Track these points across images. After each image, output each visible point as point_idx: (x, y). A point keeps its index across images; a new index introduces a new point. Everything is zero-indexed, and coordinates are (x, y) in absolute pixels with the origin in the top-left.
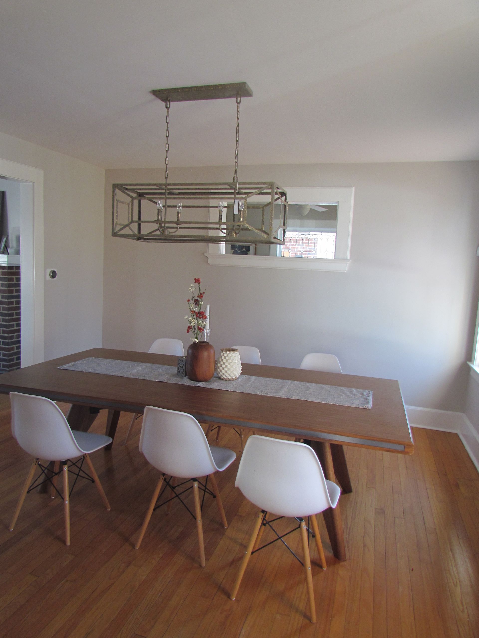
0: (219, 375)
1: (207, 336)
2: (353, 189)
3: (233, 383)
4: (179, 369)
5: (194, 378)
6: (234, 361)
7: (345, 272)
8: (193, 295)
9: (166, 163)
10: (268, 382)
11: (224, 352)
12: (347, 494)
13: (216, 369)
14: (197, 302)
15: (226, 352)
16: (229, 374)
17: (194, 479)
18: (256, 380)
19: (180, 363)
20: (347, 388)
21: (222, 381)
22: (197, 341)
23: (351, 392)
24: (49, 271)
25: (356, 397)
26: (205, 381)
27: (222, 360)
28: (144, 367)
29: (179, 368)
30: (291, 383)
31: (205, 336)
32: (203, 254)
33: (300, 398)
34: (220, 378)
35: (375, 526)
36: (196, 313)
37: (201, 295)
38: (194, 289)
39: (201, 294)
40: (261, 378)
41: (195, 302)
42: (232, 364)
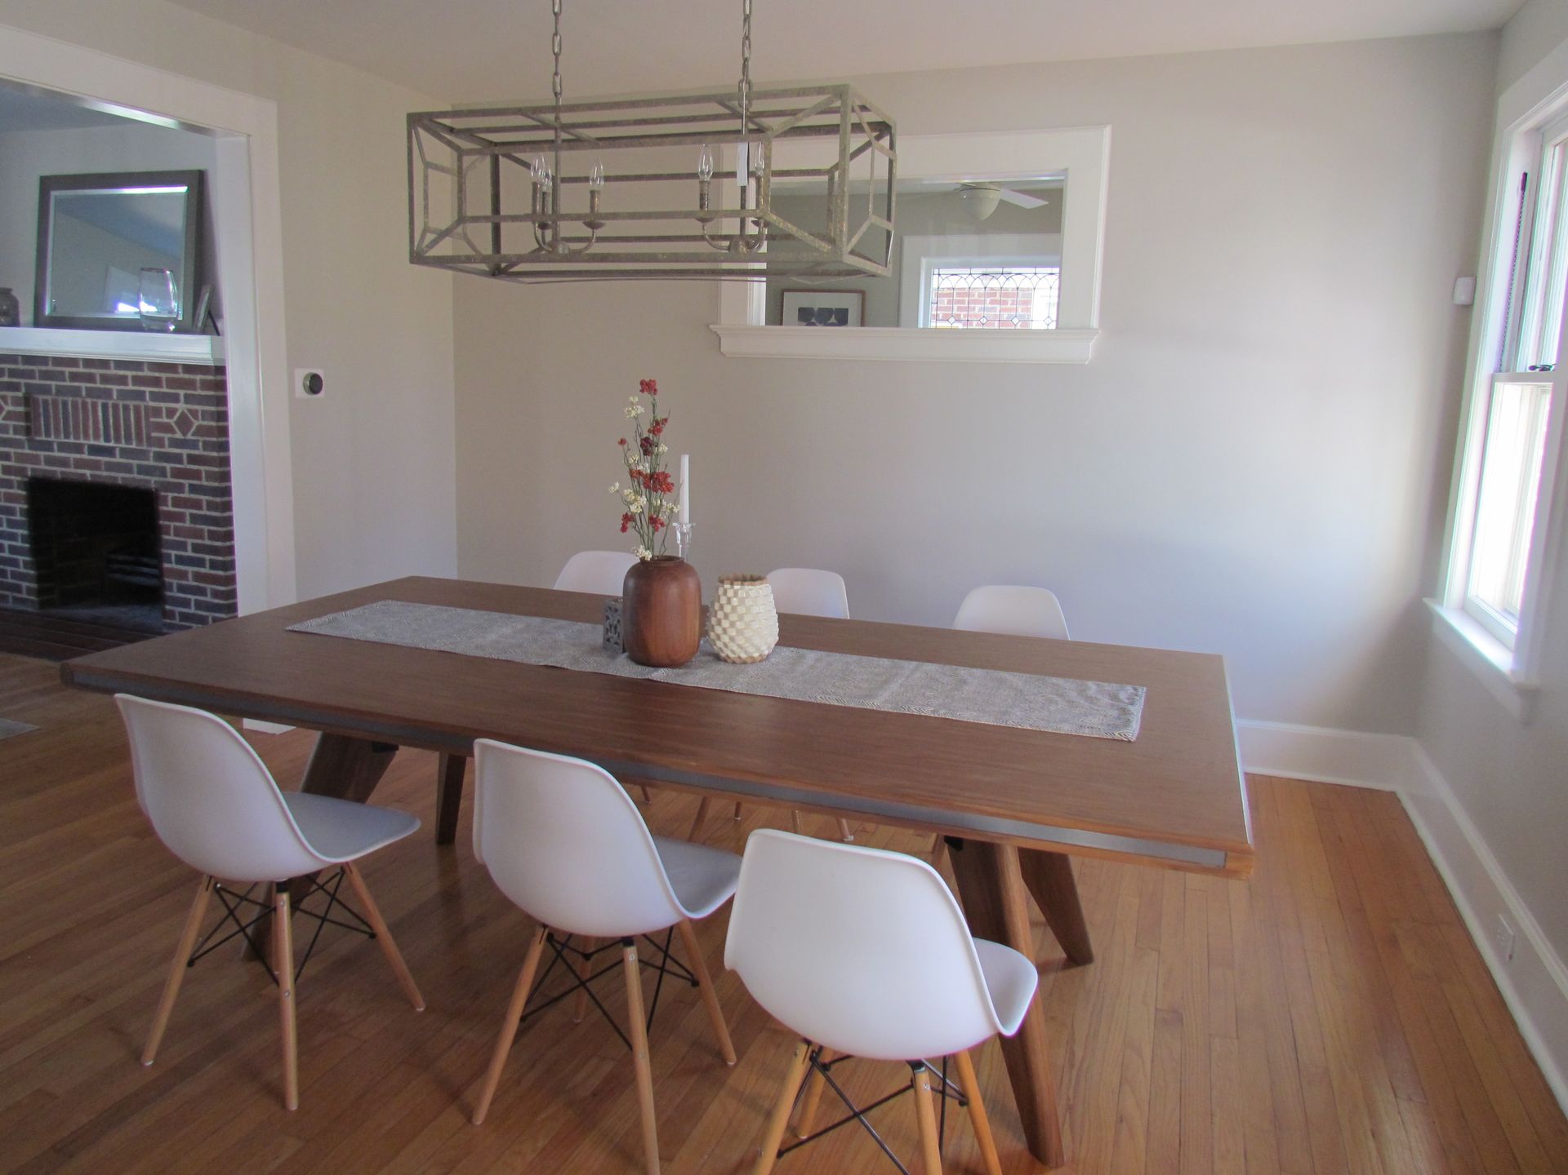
0: (715, 647)
1: (682, 540)
2: (1107, 131)
3: (751, 670)
4: (607, 633)
5: (643, 658)
6: (755, 610)
7: (1086, 363)
8: (638, 425)
9: (554, 51)
10: (853, 667)
11: (727, 586)
12: (1080, 969)
13: (704, 632)
14: (647, 446)
15: (732, 584)
16: (740, 646)
17: (628, 941)
18: (818, 660)
19: (610, 617)
20: (1072, 680)
21: (722, 666)
22: (650, 556)
23: (1082, 692)
24: (301, 375)
25: (1096, 708)
26: (672, 664)
27: (722, 607)
28: (520, 626)
29: (607, 631)
30: (916, 669)
31: (679, 542)
32: (708, 326)
33: (934, 712)
34: (717, 658)
35: (1153, 1061)
36: (644, 477)
37: (657, 427)
38: (640, 410)
39: (657, 423)
40: (836, 657)
41: (642, 445)
42: (747, 618)
